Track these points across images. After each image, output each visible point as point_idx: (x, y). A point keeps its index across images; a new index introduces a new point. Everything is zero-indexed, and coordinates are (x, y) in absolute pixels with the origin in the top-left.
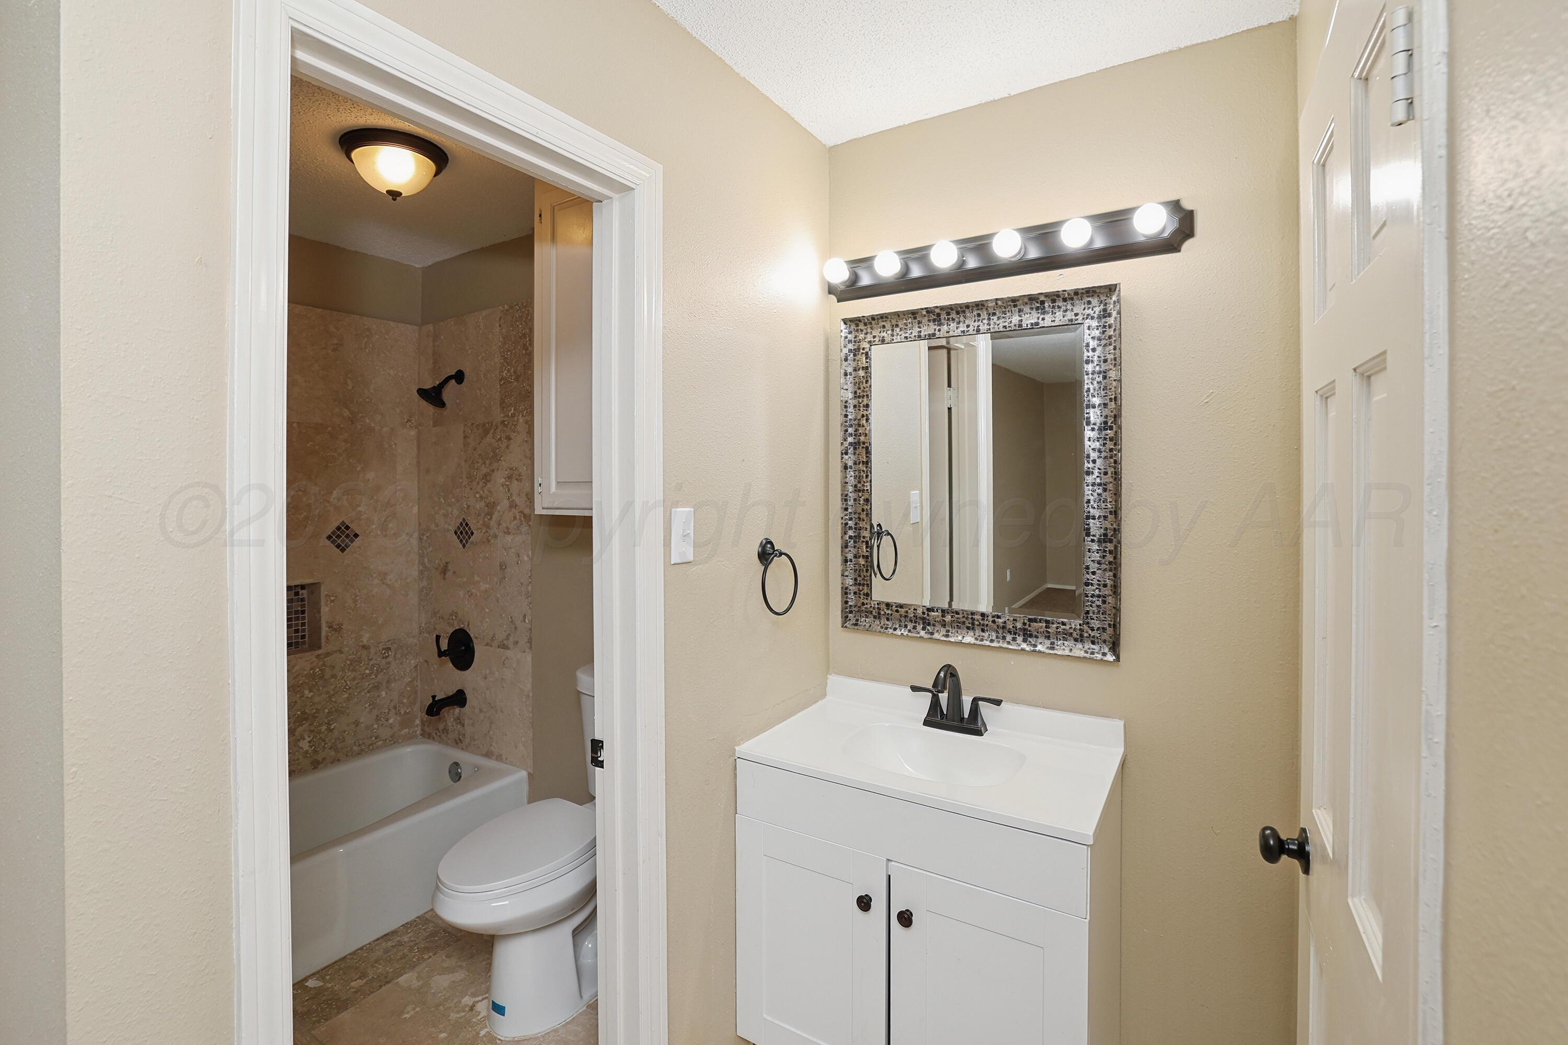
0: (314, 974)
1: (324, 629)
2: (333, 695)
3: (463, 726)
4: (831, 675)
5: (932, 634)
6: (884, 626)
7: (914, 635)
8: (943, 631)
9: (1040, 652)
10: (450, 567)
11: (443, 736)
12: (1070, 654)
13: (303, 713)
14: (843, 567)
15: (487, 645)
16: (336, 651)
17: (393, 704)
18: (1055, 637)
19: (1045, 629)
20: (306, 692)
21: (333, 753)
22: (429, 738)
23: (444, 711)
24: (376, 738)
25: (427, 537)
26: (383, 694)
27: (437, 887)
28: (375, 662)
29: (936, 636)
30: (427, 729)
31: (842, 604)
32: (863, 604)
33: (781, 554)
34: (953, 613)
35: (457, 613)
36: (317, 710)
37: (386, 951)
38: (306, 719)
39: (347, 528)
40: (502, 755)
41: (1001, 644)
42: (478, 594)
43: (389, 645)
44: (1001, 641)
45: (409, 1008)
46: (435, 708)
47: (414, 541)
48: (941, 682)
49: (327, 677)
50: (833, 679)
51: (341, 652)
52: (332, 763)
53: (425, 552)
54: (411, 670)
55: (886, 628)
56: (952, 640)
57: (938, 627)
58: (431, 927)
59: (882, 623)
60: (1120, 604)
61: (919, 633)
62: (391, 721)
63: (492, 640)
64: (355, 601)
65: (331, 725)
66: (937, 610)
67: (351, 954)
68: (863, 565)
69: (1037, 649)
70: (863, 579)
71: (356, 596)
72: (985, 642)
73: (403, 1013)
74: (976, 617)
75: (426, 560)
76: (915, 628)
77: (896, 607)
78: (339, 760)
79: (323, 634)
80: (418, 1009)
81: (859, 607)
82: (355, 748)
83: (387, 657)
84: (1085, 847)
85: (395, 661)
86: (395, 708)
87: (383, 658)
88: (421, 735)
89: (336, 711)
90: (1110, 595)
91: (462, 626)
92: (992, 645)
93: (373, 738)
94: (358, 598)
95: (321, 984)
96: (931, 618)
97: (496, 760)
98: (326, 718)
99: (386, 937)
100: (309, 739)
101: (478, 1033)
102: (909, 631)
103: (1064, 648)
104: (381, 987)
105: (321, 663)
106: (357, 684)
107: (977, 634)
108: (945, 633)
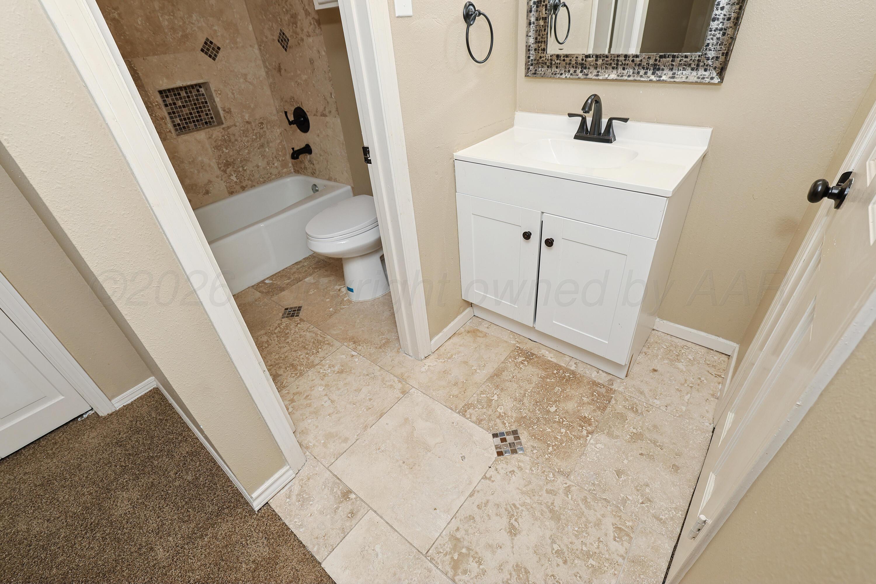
0: (267, 278)
1: (221, 113)
2: (240, 151)
3: (314, 165)
4: (517, 111)
5: (587, 75)
6: (554, 73)
7: (574, 77)
8: (595, 72)
9: (663, 80)
10: (282, 67)
11: (305, 171)
12: (686, 80)
13: (227, 161)
14: (528, 29)
15: (314, 115)
16: (232, 126)
17: (274, 156)
18: (677, 69)
19: (671, 63)
20: (224, 149)
21: (250, 183)
22: (298, 173)
23: (301, 157)
24: (271, 174)
25: (263, 47)
26: (267, 149)
27: (307, 237)
28: (257, 131)
29: (590, 76)
30: (296, 169)
31: (526, 58)
32: (541, 57)
33: (480, 14)
34: (604, 57)
35: (293, 97)
36: (234, 159)
37: (298, 269)
38: (230, 165)
39: (211, 43)
40: (336, 179)
41: (635, 78)
42: (302, 82)
43: (261, 120)
44: (636, 75)
45: (311, 290)
46: (296, 155)
47: (257, 51)
48: (588, 105)
49: (233, 140)
50: (519, 115)
51: (235, 126)
52: (251, 187)
53: (265, 58)
54: (278, 136)
55: (555, 74)
56: (601, 78)
57: (592, 69)
58: (316, 259)
59: (553, 71)
60: (737, 34)
61: (578, 75)
62: (276, 165)
63: (317, 112)
64: (233, 94)
65: (244, 167)
66: (593, 56)
67: (282, 270)
68: (542, 26)
69: (662, 79)
70: (542, 38)
71: (233, 90)
72: (624, 77)
73: (309, 292)
74: (620, 59)
75: (268, 64)
76: (575, 72)
77: (563, 57)
78: (254, 186)
79: (222, 115)
80: (315, 291)
81: (538, 60)
82: (261, 180)
83: (262, 128)
84: (666, 198)
85: (268, 130)
86: (276, 158)
87: (261, 129)
88: (294, 172)
89: (244, 160)
90: (731, 27)
91: (298, 105)
92: (629, 79)
93: (269, 174)
94: (234, 91)
95: (271, 282)
96: (587, 63)
97: (334, 181)
98: (240, 163)
99: (297, 263)
100: (235, 175)
101: (343, 299)
102: (571, 74)
103: (683, 75)
104: (298, 282)
105: (226, 133)
106: (251, 144)
107: (619, 72)
108: (596, 73)
